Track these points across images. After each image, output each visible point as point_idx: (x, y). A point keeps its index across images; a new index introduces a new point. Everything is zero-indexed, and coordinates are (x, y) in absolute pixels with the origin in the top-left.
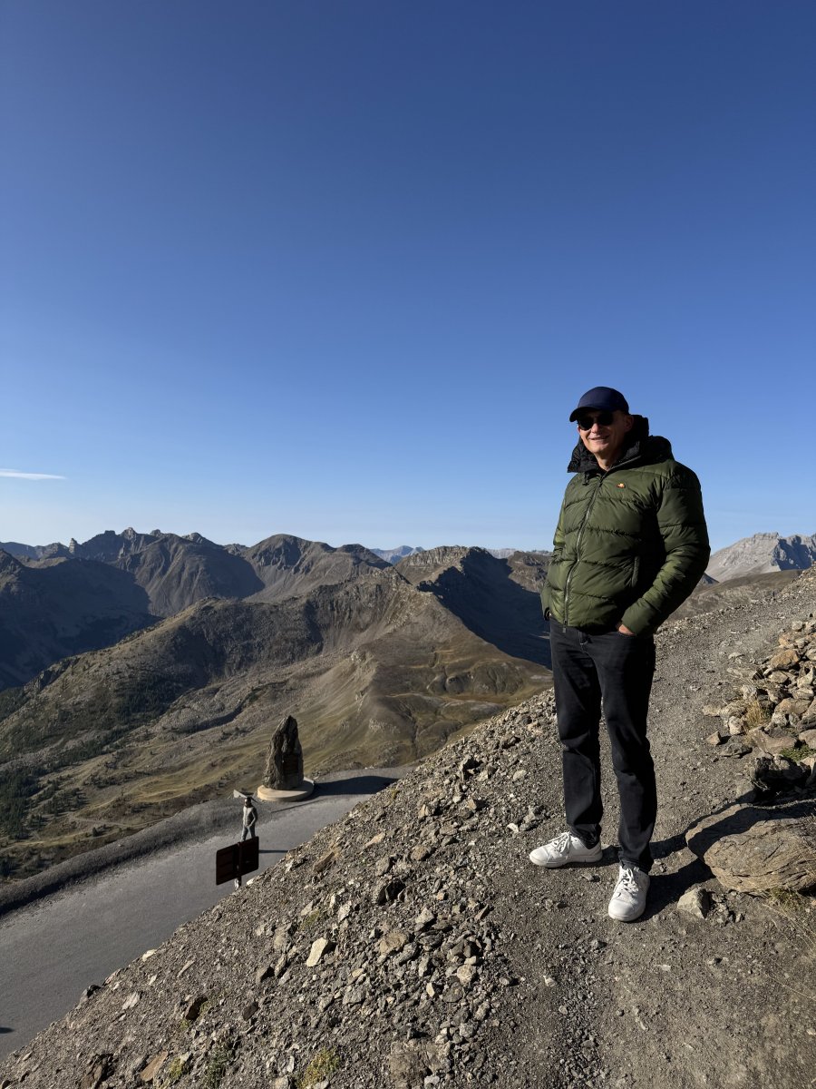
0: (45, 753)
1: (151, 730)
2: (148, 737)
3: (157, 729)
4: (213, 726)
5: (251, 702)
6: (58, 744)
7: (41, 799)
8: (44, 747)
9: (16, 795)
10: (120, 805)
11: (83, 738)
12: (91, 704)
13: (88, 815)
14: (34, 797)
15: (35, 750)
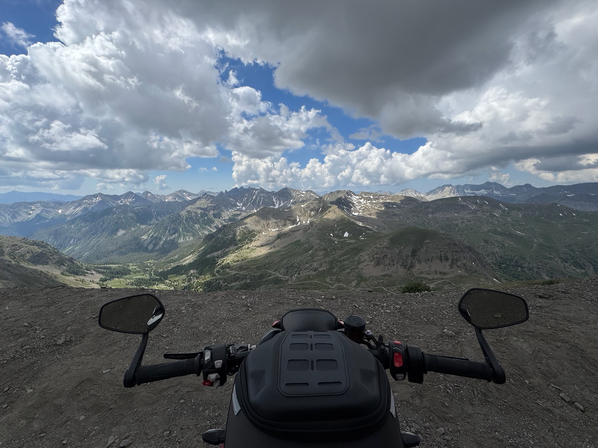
0: (219, 252)
1: (249, 246)
2: (248, 248)
3: (251, 246)
4: (267, 245)
5: (278, 239)
6: (223, 249)
7: (219, 265)
8: (219, 251)
9: (212, 264)
10: (241, 268)
11: (230, 248)
12: (232, 238)
13: (232, 270)
14: (217, 265)
15: (217, 251)
